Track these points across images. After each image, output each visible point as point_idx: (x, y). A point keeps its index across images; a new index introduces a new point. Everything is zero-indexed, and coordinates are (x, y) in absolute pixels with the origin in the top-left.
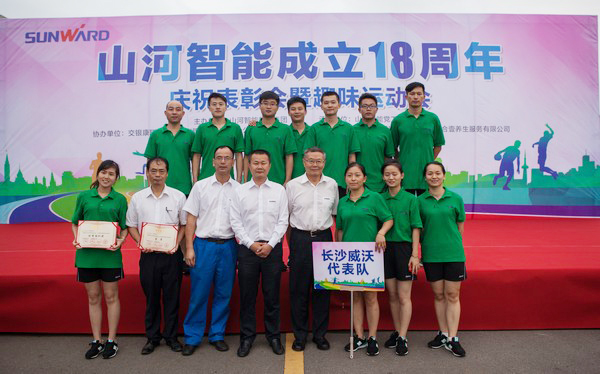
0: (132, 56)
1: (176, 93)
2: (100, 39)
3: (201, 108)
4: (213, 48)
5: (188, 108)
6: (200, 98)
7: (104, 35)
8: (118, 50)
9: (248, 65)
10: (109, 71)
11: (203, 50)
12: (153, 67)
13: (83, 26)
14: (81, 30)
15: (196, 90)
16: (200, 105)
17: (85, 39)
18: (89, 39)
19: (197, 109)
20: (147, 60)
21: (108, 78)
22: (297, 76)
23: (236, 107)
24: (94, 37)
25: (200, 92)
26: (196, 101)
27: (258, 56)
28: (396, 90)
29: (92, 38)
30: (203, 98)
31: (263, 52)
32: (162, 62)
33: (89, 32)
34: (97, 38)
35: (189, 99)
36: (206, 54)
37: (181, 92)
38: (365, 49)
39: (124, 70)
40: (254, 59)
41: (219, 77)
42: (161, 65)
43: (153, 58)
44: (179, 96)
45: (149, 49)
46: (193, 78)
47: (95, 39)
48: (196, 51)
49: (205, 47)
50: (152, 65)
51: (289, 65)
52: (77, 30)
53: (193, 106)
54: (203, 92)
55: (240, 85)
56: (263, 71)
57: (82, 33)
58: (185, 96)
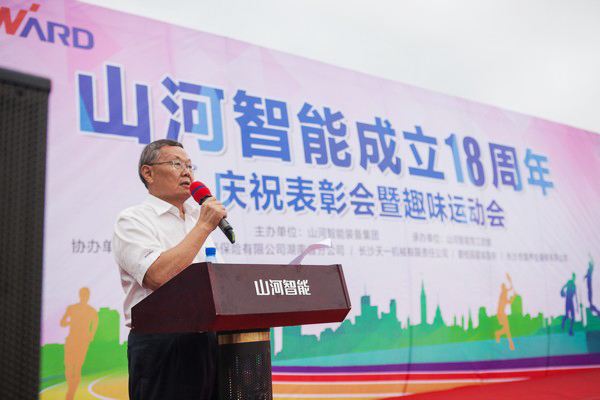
0: (142, 92)
1: (223, 176)
2: (76, 44)
3: (265, 207)
4: (271, 104)
5: (243, 205)
6: (261, 190)
7: (83, 39)
8: (114, 74)
9: (321, 140)
10: (102, 114)
11: (257, 106)
12: (181, 120)
13: (35, 8)
14: (30, 15)
15: (254, 175)
16: (262, 201)
17: (42, 38)
18: (51, 39)
19: (257, 208)
20: (171, 106)
21: (100, 128)
22: (382, 168)
23: (314, 209)
24: (63, 37)
25: (260, 178)
26: (255, 194)
27: (332, 131)
28: (475, 201)
29: (57, 38)
30: (265, 191)
31: (336, 125)
32: (195, 113)
33: (51, 26)
34: (70, 39)
35: (243, 190)
36: (261, 112)
37: (230, 175)
38: (441, 141)
39: (130, 118)
40: (327, 135)
41: (285, 155)
42: (196, 120)
43: (179, 103)
44: (227, 182)
45: (170, 85)
46: (248, 152)
47: (66, 43)
48: (246, 105)
49: (258, 100)
50: (180, 117)
51: (370, 150)
52: (22, 13)
53: (250, 202)
54: (265, 178)
55: (315, 173)
56: (341, 155)
57: (33, 22)
58: (238, 184)
